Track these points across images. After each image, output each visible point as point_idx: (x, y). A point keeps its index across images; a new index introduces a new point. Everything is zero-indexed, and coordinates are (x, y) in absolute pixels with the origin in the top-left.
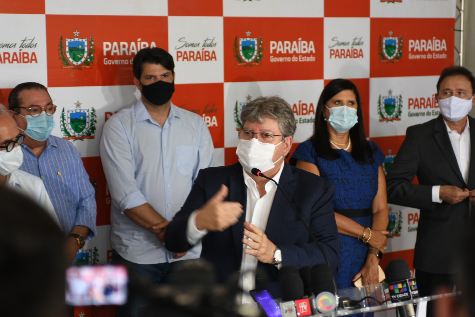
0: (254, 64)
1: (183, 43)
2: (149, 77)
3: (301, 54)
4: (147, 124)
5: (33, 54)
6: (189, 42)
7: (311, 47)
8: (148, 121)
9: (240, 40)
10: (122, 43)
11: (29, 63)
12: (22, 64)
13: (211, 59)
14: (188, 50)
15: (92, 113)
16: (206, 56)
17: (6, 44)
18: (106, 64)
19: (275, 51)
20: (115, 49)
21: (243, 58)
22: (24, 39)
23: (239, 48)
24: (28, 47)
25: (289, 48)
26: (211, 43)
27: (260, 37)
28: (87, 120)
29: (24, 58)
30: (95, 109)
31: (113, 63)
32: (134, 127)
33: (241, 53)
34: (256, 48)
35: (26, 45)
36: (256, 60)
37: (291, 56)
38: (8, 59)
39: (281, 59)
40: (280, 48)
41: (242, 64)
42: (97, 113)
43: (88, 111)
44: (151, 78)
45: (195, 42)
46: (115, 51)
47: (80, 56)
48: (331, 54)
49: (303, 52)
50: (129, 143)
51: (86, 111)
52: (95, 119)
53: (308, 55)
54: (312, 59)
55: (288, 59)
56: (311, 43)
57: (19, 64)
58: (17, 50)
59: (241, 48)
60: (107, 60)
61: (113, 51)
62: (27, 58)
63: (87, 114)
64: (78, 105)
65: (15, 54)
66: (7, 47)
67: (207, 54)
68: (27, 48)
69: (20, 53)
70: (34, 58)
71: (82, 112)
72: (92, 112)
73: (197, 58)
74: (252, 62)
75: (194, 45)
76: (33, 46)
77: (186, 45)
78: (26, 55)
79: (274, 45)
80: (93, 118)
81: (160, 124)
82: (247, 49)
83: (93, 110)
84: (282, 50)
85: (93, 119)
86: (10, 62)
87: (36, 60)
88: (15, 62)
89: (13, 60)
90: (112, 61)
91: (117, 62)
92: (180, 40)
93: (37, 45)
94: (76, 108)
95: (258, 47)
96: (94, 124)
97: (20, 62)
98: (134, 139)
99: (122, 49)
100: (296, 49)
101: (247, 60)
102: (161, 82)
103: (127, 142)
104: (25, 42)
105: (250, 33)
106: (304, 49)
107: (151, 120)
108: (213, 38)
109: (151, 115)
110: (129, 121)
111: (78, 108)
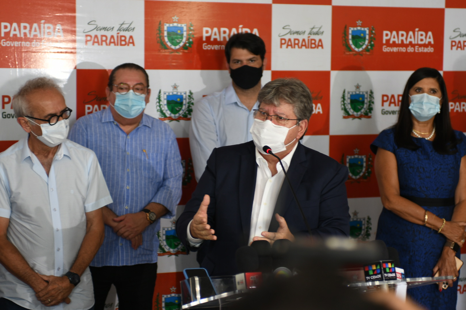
0: (364, 53)
1: (288, 31)
2: (236, 61)
3: (418, 45)
4: (234, 107)
5: (131, 37)
6: (294, 29)
7: (430, 38)
8: (236, 103)
9: (350, 29)
10: (222, 29)
11: (126, 46)
12: (119, 47)
13: (317, 47)
14: (293, 37)
15: (189, 96)
16: (312, 44)
17: (103, 27)
18: (205, 49)
19: (388, 41)
20: (215, 34)
21: (353, 47)
22: (122, 23)
23: (348, 37)
24: (126, 30)
25: (404, 38)
26: (317, 31)
27: (372, 26)
28: (184, 102)
29: (121, 41)
30: (192, 91)
31: (213, 48)
32: (221, 109)
33: (351, 42)
34: (367, 37)
35: (124, 28)
36: (366, 49)
37: (406, 46)
38: (106, 41)
39: (395, 49)
40: (394, 37)
41: (351, 53)
42: (194, 96)
43: (185, 93)
44: (238, 62)
45: (300, 30)
46: (215, 37)
47: (179, 40)
48: (452, 46)
49: (420, 42)
50: (215, 124)
51: (183, 94)
52: (192, 101)
53: (425, 46)
54: (430, 50)
55: (403, 50)
56: (430, 33)
57: (116, 47)
58: (114, 33)
59: (350, 37)
60: (207, 45)
61: (213, 37)
62: (125, 40)
63: (184, 96)
64: (175, 87)
65: (112, 37)
66: (105, 30)
67: (313, 42)
68: (124, 32)
69: (118, 37)
70: (131, 41)
71: (179, 94)
72: (189, 94)
73: (302, 45)
74: (362, 51)
75: (299, 33)
76: (131, 30)
77: (291, 33)
78: (123, 38)
79: (387, 35)
80: (190, 100)
81: (248, 107)
82: (358, 38)
83: (191, 93)
84: (396, 40)
85: (190, 102)
86: (107, 44)
87: (133, 43)
88: (112, 45)
89: (110, 42)
90: (212, 46)
91: (217, 47)
92: (285, 28)
93: (135, 29)
94: (173, 90)
95: (370, 37)
96: (191, 107)
97: (118, 45)
98: (220, 121)
99: (222, 35)
100: (412, 40)
101: (356, 49)
102: (246, 68)
103: (213, 123)
104: (123, 26)
105: (360, 22)
106: (422, 40)
107: (239, 104)
108: (320, 26)
109: (240, 98)
110: (218, 103)
111: (175, 90)
